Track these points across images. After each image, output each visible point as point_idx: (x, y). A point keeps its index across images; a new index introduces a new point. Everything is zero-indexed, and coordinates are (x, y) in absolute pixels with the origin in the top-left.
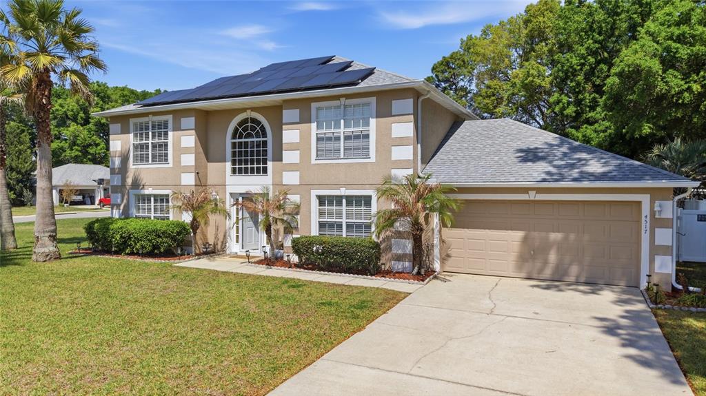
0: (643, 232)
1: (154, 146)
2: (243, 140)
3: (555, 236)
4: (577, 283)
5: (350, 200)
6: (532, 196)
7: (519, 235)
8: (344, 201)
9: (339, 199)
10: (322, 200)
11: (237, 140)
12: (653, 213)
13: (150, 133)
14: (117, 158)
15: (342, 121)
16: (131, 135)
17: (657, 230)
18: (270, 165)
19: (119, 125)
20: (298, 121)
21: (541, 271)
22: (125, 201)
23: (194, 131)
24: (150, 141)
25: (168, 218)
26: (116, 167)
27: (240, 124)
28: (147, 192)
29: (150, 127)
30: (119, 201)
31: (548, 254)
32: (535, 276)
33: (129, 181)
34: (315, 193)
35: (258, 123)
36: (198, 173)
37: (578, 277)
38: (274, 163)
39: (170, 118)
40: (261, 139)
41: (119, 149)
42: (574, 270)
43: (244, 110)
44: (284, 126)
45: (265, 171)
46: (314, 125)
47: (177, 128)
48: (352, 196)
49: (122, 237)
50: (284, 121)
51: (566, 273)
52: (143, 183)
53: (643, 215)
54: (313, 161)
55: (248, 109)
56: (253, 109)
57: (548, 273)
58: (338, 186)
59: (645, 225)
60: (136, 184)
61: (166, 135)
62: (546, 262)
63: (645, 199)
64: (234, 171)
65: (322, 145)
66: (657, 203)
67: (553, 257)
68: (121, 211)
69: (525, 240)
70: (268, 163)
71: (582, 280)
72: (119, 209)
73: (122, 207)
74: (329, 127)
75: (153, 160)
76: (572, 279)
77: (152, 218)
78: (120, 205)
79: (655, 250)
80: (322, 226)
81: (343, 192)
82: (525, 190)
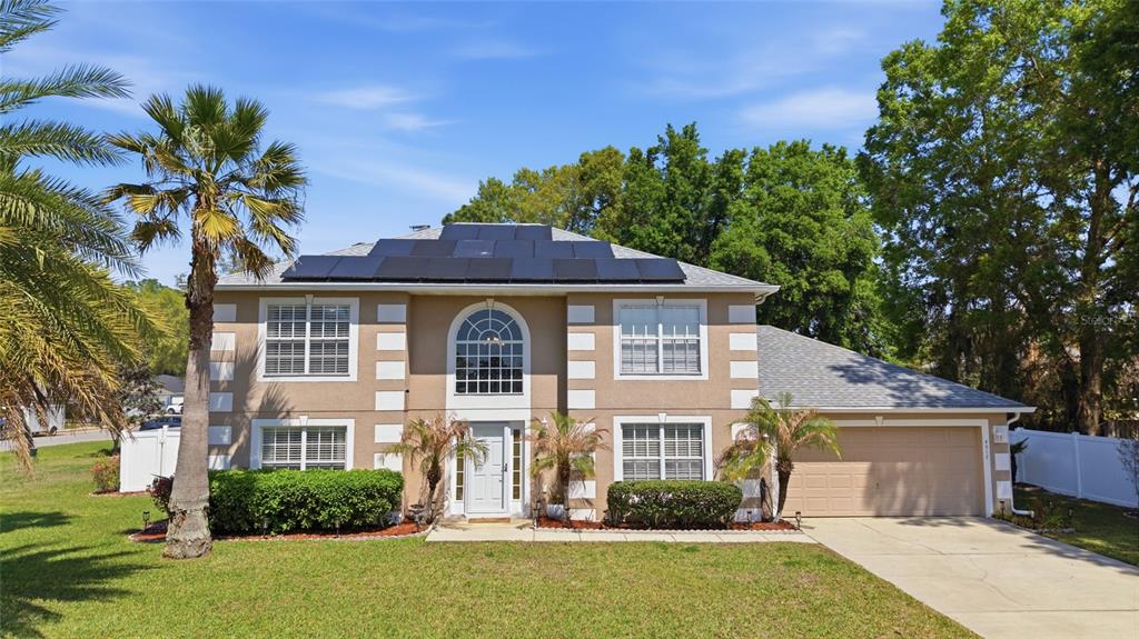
0: (985, 457)
1: (315, 346)
2: (478, 342)
3: (901, 466)
4: (927, 517)
5: (671, 430)
6: (879, 422)
7: (864, 466)
8: (662, 431)
9: (654, 430)
10: (627, 430)
11: (468, 342)
12: (992, 436)
13: (308, 325)
14: (224, 364)
15: (660, 326)
16: (263, 327)
17: (997, 455)
18: (527, 379)
19: (235, 306)
20: (593, 321)
21: (890, 506)
22: (241, 440)
23: (404, 326)
24: (308, 338)
25: (342, 467)
26: (222, 378)
27: (473, 318)
28: (295, 423)
29: (309, 315)
30: (226, 439)
31: (896, 487)
32: (884, 513)
33: (255, 404)
34: (618, 421)
35: (507, 318)
36: (407, 391)
37: (926, 510)
38: (535, 376)
39: (354, 303)
40: (512, 342)
41: (231, 347)
42: (922, 502)
43: (483, 298)
44: (569, 328)
45: (518, 388)
46: (617, 329)
47: (368, 318)
48: (673, 425)
49: (281, 503)
50: (569, 321)
51: (914, 506)
52: (289, 407)
53: (984, 441)
54: (617, 377)
55: (490, 297)
56: (499, 298)
57: (897, 507)
58: (655, 411)
59: (986, 451)
60: (270, 409)
61: (344, 328)
62: (894, 496)
63: (984, 424)
64: (460, 388)
65: (628, 355)
66: (995, 428)
67: (901, 489)
68: (230, 458)
69: (872, 472)
70: (524, 376)
71: (931, 513)
72: (227, 454)
73: (232, 451)
74: (640, 331)
75: (311, 370)
76: (921, 513)
77: (303, 468)
78: (228, 447)
79: (997, 476)
80: (627, 466)
81: (663, 418)
82: (872, 416)
